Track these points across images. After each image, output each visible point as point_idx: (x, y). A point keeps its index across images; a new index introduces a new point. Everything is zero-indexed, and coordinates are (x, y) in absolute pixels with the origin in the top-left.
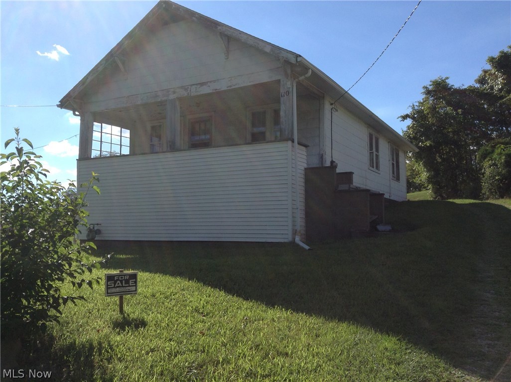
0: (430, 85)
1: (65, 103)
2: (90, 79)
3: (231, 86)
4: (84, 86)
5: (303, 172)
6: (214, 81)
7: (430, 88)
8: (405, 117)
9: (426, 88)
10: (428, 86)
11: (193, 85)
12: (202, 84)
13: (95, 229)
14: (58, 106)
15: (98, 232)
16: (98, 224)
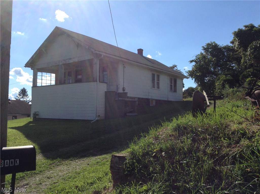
0: (205, 46)
1: (27, 65)
2: (34, 56)
3: (78, 60)
4: (33, 59)
5: (104, 93)
6: (74, 58)
7: (205, 47)
8: (191, 61)
9: (204, 47)
10: (204, 46)
11: (67, 59)
12: (70, 59)
13: (37, 113)
14: (24, 67)
15: (38, 115)
16: (37, 112)
